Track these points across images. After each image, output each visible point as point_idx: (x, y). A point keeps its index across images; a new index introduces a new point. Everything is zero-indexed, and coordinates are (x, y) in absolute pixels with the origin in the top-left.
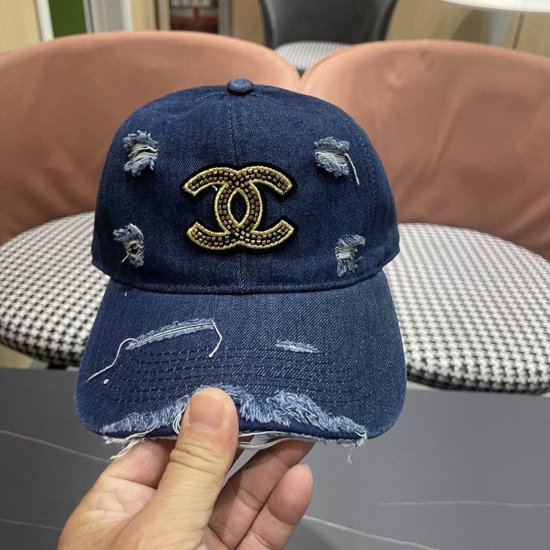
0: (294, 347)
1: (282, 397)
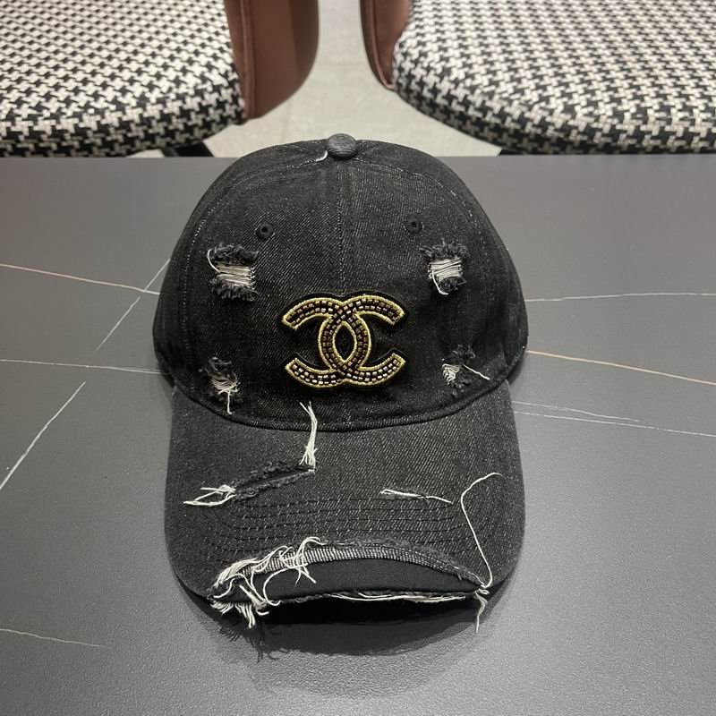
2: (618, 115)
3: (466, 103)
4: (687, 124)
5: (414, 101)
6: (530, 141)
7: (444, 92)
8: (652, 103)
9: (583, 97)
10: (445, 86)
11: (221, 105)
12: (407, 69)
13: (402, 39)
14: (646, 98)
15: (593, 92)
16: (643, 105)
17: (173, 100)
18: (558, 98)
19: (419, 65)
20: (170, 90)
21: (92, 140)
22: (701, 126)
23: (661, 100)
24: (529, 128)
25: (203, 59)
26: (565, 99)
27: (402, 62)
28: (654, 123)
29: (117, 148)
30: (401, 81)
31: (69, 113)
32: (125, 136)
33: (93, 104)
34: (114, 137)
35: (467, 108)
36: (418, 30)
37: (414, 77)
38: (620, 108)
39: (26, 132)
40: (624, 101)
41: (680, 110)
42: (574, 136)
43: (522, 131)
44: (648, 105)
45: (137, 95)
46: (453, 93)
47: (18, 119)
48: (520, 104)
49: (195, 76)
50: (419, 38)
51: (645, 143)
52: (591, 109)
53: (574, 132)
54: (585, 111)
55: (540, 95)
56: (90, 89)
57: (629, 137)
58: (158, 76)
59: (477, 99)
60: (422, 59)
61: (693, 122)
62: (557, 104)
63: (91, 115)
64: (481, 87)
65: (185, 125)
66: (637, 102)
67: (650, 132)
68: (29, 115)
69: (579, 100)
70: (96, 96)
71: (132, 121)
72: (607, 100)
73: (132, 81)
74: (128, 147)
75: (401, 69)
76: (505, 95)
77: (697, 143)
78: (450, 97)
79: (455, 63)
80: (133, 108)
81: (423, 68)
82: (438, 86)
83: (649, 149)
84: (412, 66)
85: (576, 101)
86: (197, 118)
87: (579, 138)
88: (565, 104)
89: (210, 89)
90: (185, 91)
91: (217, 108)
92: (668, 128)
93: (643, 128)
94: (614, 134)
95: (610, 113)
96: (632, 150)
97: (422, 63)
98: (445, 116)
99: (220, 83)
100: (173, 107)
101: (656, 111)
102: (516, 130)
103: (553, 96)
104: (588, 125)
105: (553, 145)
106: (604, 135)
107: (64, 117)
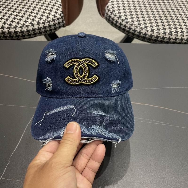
0: (98, 113)
1: (94, 127)
2: (165, 33)
3: (125, 26)
4: (182, 36)
5: (111, 23)
6: (142, 38)
7: (119, 22)
8: (173, 30)
9: (156, 27)
10: (120, 21)
11: (59, 23)
12: (109, 14)
13: (108, 5)
14: (172, 29)
15: (158, 26)
16: (171, 31)
17: (47, 23)
18: (150, 27)
19: (113, 14)
20: (46, 20)
21: (25, 34)
22: (185, 37)
23: (176, 29)
24: (141, 35)
25: (54, 10)
26: (151, 28)
27: (108, 12)
28: (174, 36)
29: (32, 36)
30: (107, 17)
31: (19, 27)
32: (34, 33)
33: (25, 24)
34: (31, 33)
35: (125, 28)
36: (112, 3)
37: (111, 17)
38: (165, 31)
39: (7, 31)
40: (166, 29)
41: (180, 33)
42: (153, 38)
43: (140, 35)
44: (173, 31)
45: (37, 21)
46: (122, 23)
47: (5, 28)
48: (140, 28)
49: (52, 15)
50: (112, 6)
51: (171, 41)
52: (158, 31)
53: (153, 37)
54: (156, 31)
55: (145, 26)
56: (24, 19)
57: (167, 39)
58: (42, 15)
59: (128, 25)
60: (113, 12)
61: (183, 36)
62: (149, 29)
63: (25, 27)
64: (129, 22)
65: (50, 29)
66: (170, 30)
67: (172, 38)
68: (8, 27)
69: (155, 28)
70: (26, 21)
71: (36, 29)
72: (162, 29)
73: (35, 17)
74: (35, 35)
75: (107, 14)
76: (136, 25)
77: (184, 41)
78: (121, 24)
79: (122, 14)
80: (36, 25)
81: (113, 15)
82: (118, 21)
83: (172, 42)
84: (111, 14)
85: (154, 29)
86: (53, 27)
87: (154, 38)
88: (151, 29)
89: (56, 19)
90: (50, 20)
91: (58, 24)
92: (177, 37)
93: (171, 37)
94: (163, 38)
95: (163, 32)
96: (168, 43)
97: (113, 13)
98: (119, 29)
99: (59, 17)
100: (47, 24)
101: (175, 33)
102: (138, 35)
103: (148, 26)
104: (157, 35)
105: (147, 39)
106: (161, 38)
107: (17, 28)
